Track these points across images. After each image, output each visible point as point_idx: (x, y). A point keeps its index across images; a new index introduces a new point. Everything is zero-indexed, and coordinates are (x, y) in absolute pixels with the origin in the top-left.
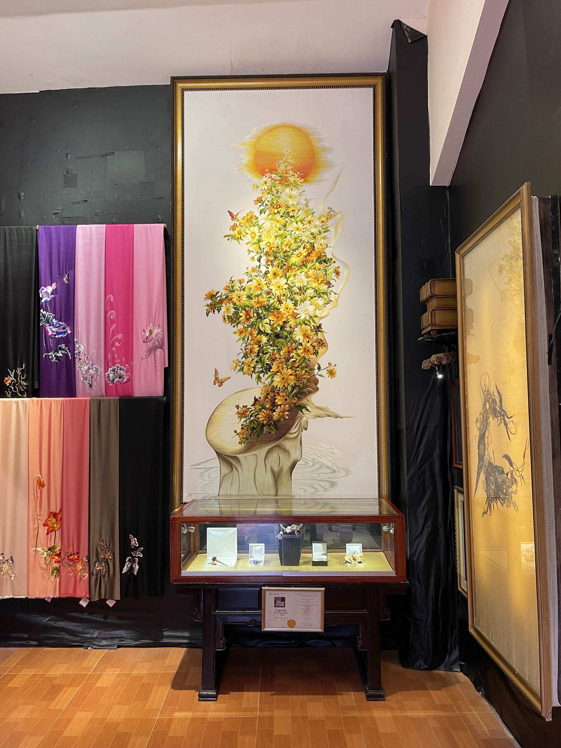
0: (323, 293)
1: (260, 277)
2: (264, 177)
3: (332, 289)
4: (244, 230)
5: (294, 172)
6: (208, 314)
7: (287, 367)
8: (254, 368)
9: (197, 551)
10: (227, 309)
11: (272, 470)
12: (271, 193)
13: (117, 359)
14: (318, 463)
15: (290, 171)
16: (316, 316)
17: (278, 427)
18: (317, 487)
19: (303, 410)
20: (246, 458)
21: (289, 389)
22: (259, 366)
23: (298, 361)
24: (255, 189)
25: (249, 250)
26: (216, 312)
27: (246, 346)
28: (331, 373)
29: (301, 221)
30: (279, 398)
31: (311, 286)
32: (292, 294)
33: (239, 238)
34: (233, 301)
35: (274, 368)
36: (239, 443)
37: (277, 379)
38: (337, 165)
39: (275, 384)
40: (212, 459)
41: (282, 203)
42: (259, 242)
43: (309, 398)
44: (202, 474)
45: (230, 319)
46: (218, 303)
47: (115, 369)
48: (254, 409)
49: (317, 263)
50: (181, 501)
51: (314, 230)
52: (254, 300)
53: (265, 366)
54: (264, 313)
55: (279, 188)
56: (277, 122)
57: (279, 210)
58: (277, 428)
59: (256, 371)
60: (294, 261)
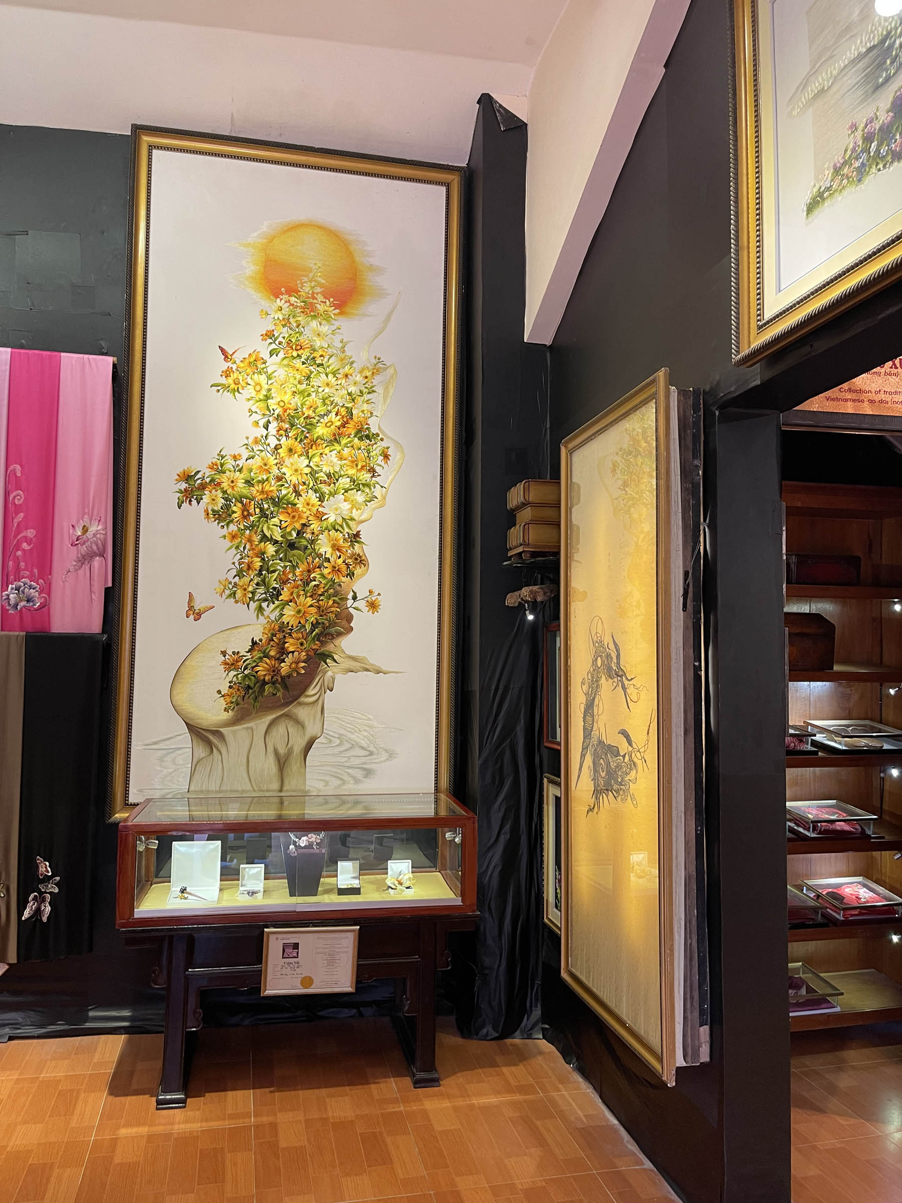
0: (363, 485)
1: (267, 453)
2: (278, 300)
3: (378, 479)
4: (244, 378)
5: (325, 298)
6: (181, 506)
7: (306, 594)
8: (253, 593)
9: (151, 879)
10: (212, 499)
11: (276, 752)
12: (288, 325)
13: (24, 570)
14: (347, 741)
15: (319, 295)
16: (352, 519)
17: (288, 685)
18: (345, 777)
19: (328, 660)
20: (234, 732)
21: (307, 627)
22: (261, 590)
23: (322, 586)
24: (264, 316)
25: (250, 410)
26: (194, 502)
27: (241, 559)
28: (373, 606)
29: (334, 374)
30: (291, 640)
31: (346, 473)
32: (316, 482)
33: (236, 389)
34: (222, 486)
35: (285, 596)
36: (225, 710)
37: (289, 612)
38: (389, 294)
39: (285, 619)
40: (179, 735)
41: (305, 343)
42: (266, 399)
43: (337, 642)
44: (161, 759)
45: (217, 516)
46: (198, 489)
47: (20, 587)
48: (250, 657)
49: (356, 439)
50: (126, 800)
51: (352, 389)
52: (257, 487)
53: (271, 590)
54: (272, 509)
55: (301, 318)
56: (301, 216)
57: (300, 353)
58: (286, 687)
59: (256, 598)
60: (320, 433)
